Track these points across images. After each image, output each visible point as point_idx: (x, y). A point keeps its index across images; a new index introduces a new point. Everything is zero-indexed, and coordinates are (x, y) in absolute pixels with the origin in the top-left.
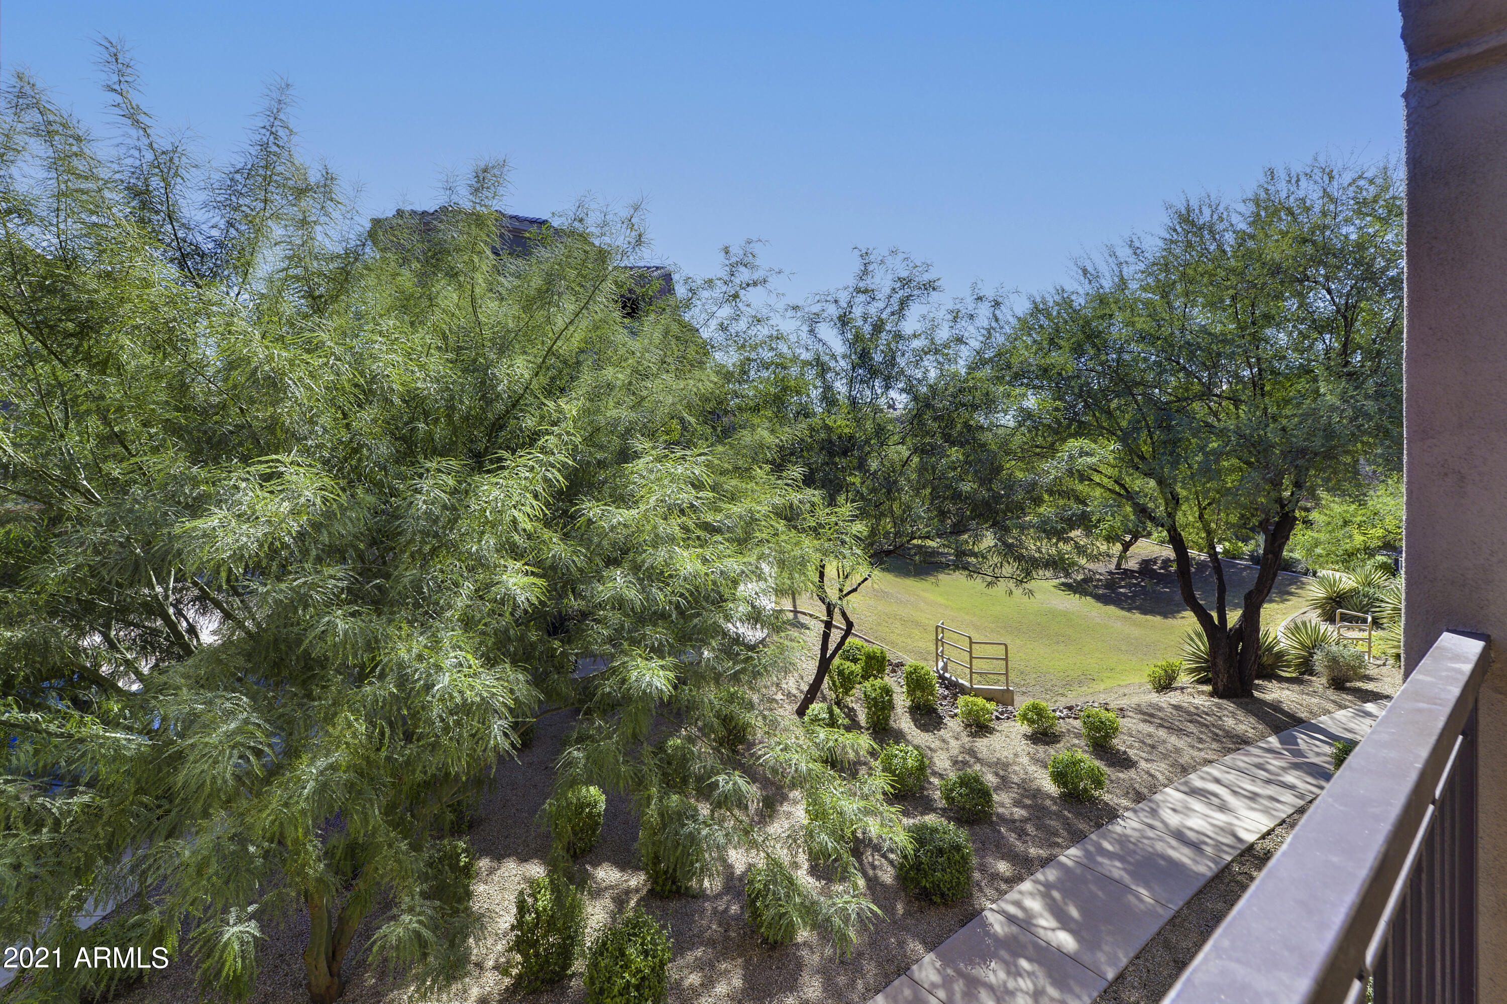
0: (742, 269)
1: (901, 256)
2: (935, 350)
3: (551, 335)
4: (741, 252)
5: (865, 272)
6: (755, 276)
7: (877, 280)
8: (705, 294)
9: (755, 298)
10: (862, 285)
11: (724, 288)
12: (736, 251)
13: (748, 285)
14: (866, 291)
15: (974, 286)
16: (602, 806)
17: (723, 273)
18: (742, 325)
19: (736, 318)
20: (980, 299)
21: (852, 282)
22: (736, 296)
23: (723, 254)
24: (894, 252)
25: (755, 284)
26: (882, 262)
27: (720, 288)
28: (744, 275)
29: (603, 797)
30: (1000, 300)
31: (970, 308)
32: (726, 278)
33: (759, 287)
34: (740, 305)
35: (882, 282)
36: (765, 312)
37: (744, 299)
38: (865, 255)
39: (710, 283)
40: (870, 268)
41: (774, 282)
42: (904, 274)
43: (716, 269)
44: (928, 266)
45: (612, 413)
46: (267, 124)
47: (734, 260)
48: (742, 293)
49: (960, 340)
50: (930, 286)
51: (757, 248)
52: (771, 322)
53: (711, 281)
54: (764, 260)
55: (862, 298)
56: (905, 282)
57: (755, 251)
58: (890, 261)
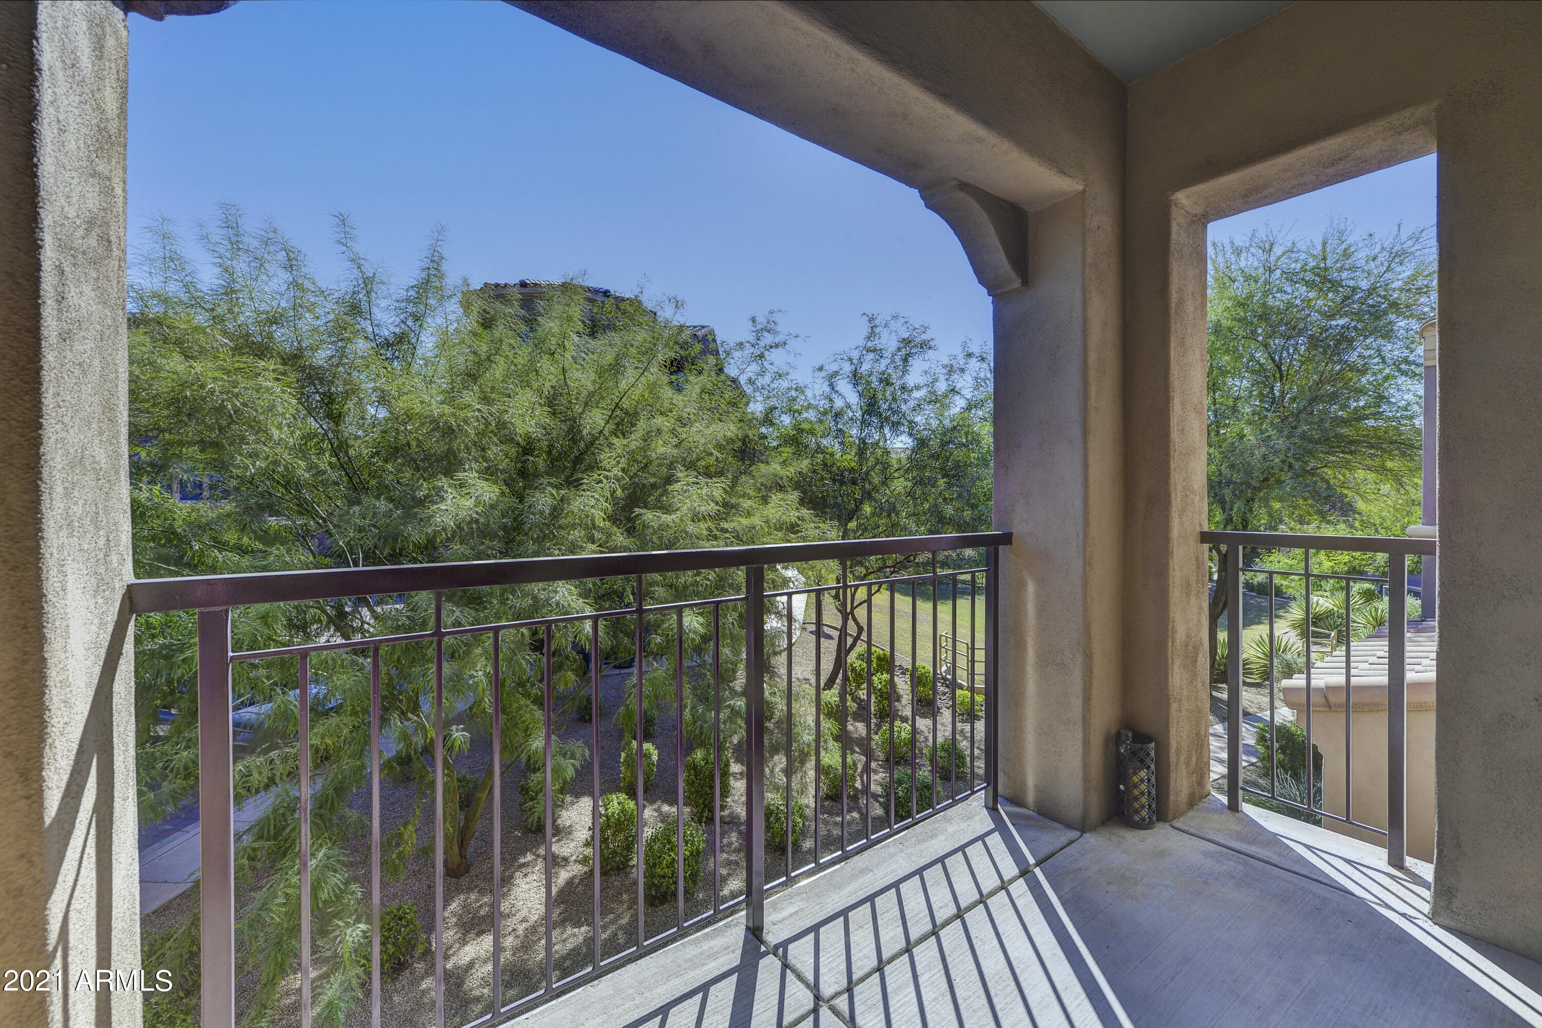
0: (766, 334)
1: (903, 320)
2: (934, 399)
3: (617, 394)
4: (765, 321)
5: (872, 335)
6: (777, 340)
7: (884, 340)
8: (737, 354)
9: (777, 358)
10: (869, 344)
11: (752, 350)
12: (761, 319)
13: (771, 347)
14: (874, 351)
15: (964, 345)
16: (655, 758)
17: (752, 339)
18: (767, 379)
19: (762, 373)
20: (969, 355)
21: (861, 341)
22: (761, 356)
23: (751, 322)
24: (895, 317)
25: (777, 346)
26: (886, 325)
27: (749, 350)
28: (768, 339)
29: (656, 752)
30: (984, 355)
31: (961, 363)
32: (753, 342)
33: (780, 349)
34: (765, 363)
35: (889, 342)
36: (785, 369)
37: (768, 358)
38: (871, 320)
39: (740, 345)
40: (877, 330)
41: (792, 344)
42: (906, 335)
43: (746, 335)
44: (925, 329)
45: (661, 450)
46: (429, 256)
47: (759, 327)
48: (766, 353)
49: (953, 391)
50: (925, 346)
51: (778, 317)
52: (790, 377)
53: (741, 344)
54: (784, 327)
55: (871, 356)
56: (907, 342)
57: (777, 320)
58: (892, 324)
